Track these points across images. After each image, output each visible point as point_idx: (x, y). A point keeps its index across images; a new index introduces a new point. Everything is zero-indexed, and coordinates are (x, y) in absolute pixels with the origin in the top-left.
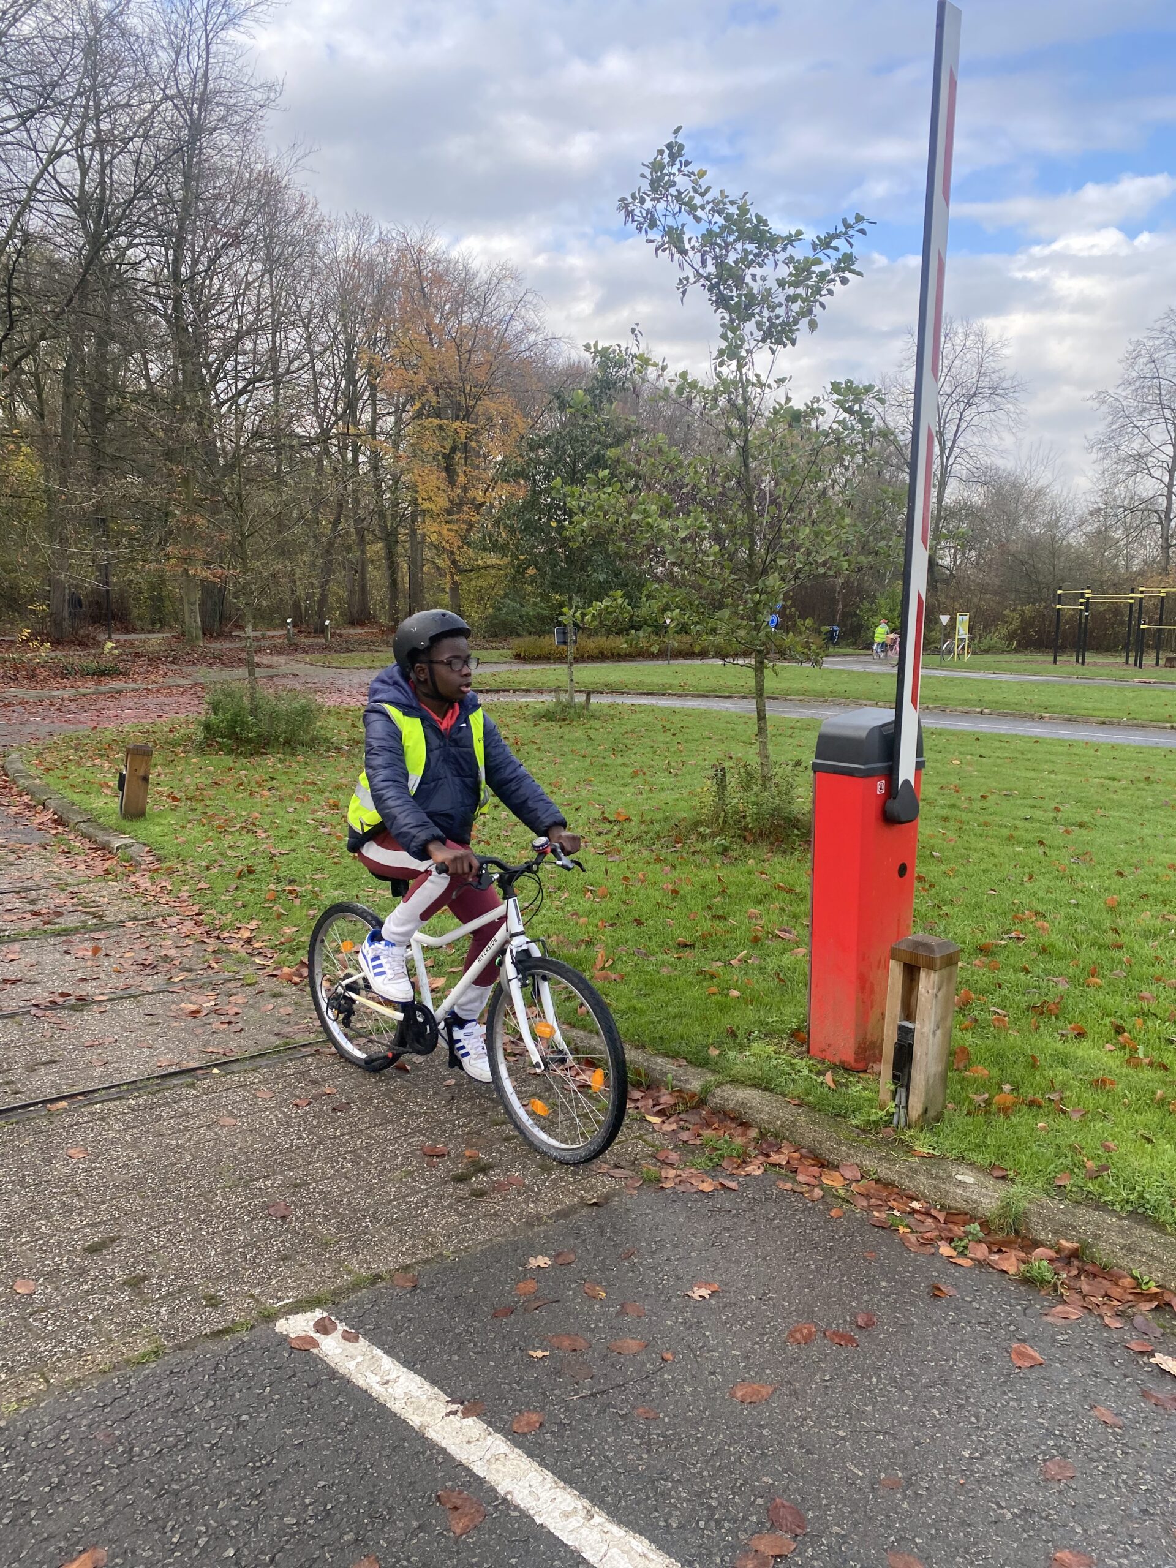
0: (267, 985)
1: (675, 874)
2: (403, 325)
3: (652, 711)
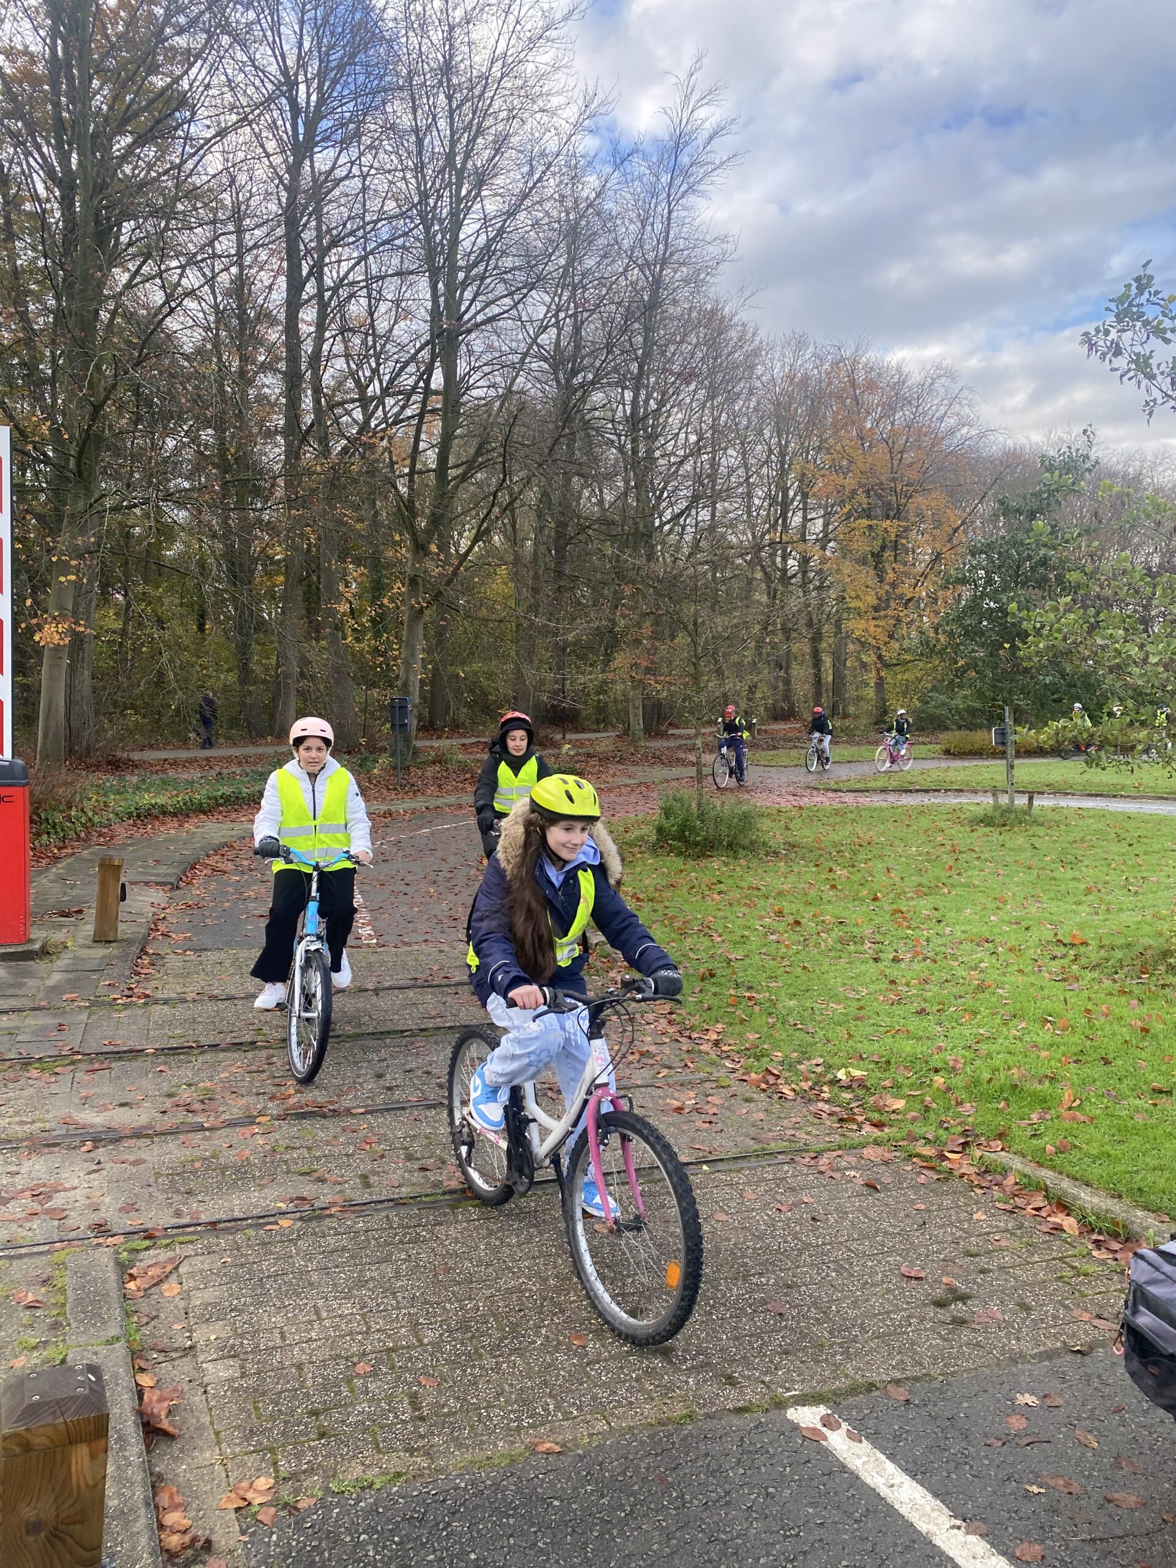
0: (737, 1088)
1: (1144, 1009)
2: (836, 433)
3: (1102, 815)
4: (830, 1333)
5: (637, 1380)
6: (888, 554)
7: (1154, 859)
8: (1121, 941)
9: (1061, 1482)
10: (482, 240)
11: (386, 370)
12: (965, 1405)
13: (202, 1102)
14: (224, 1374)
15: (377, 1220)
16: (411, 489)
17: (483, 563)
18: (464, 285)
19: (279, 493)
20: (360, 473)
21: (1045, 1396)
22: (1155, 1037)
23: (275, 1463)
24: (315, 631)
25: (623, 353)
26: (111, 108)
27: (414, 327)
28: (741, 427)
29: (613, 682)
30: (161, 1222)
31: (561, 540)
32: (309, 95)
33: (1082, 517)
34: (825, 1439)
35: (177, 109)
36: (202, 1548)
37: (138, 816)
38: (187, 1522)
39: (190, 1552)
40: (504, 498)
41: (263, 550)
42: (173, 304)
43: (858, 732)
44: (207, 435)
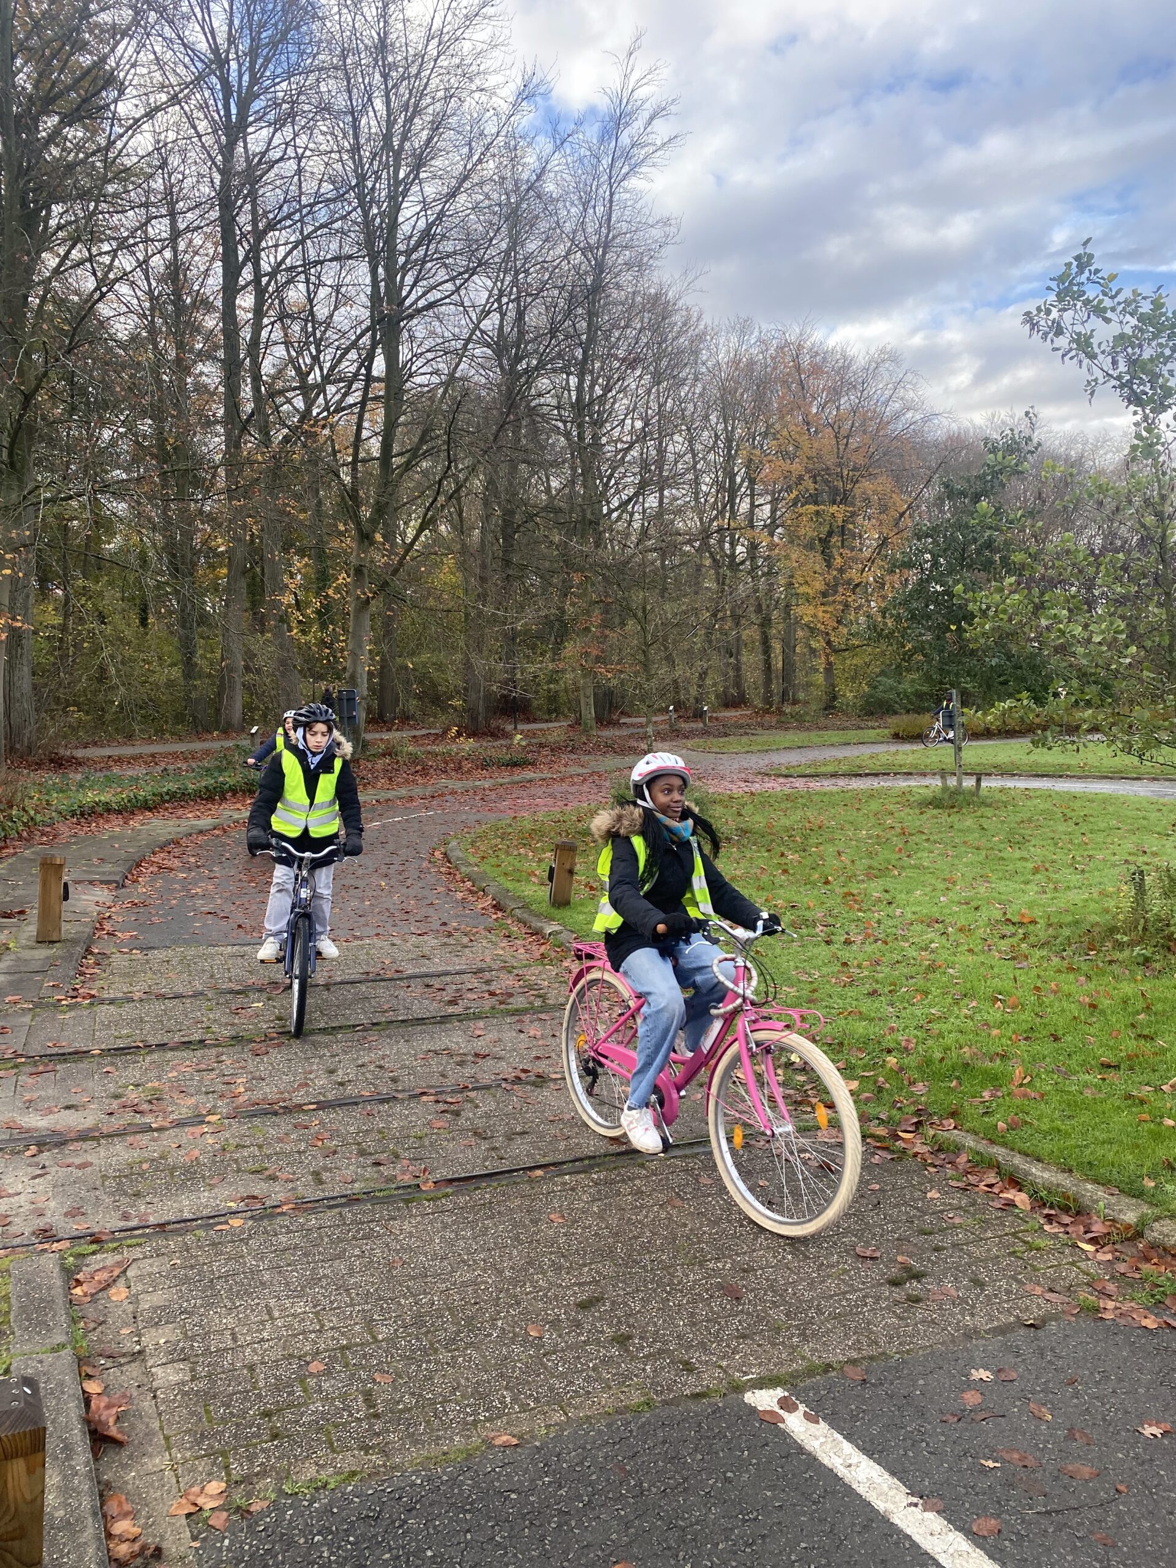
1: (1092, 986)
2: (782, 418)
3: (1049, 795)
4: (787, 1315)
5: (594, 1369)
6: (834, 540)
7: (1099, 837)
8: (1069, 919)
9: (1016, 1456)
10: (422, 224)
11: (327, 358)
12: (921, 1382)
13: (150, 1102)
14: (174, 1378)
15: (329, 1217)
16: (354, 477)
17: (427, 553)
18: (404, 270)
19: (221, 483)
20: (302, 462)
21: (999, 1371)
22: (1103, 1013)
23: (227, 1467)
24: (260, 623)
25: (567, 337)
26: (36, 87)
27: (354, 313)
28: (687, 413)
29: (563, 671)
30: (108, 1226)
31: (508, 528)
32: (240, 76)
33: (1026, 501)
34: (783, 1421)
35: (104, 88)
36: (152, 1556)
37: (82, 814)
38: (137, 1530)
39: (139, 1561)
40: (449, 486)
41: (204, 543)
42: (104, 289)
43: (807, 718)
44: (146, 426)
